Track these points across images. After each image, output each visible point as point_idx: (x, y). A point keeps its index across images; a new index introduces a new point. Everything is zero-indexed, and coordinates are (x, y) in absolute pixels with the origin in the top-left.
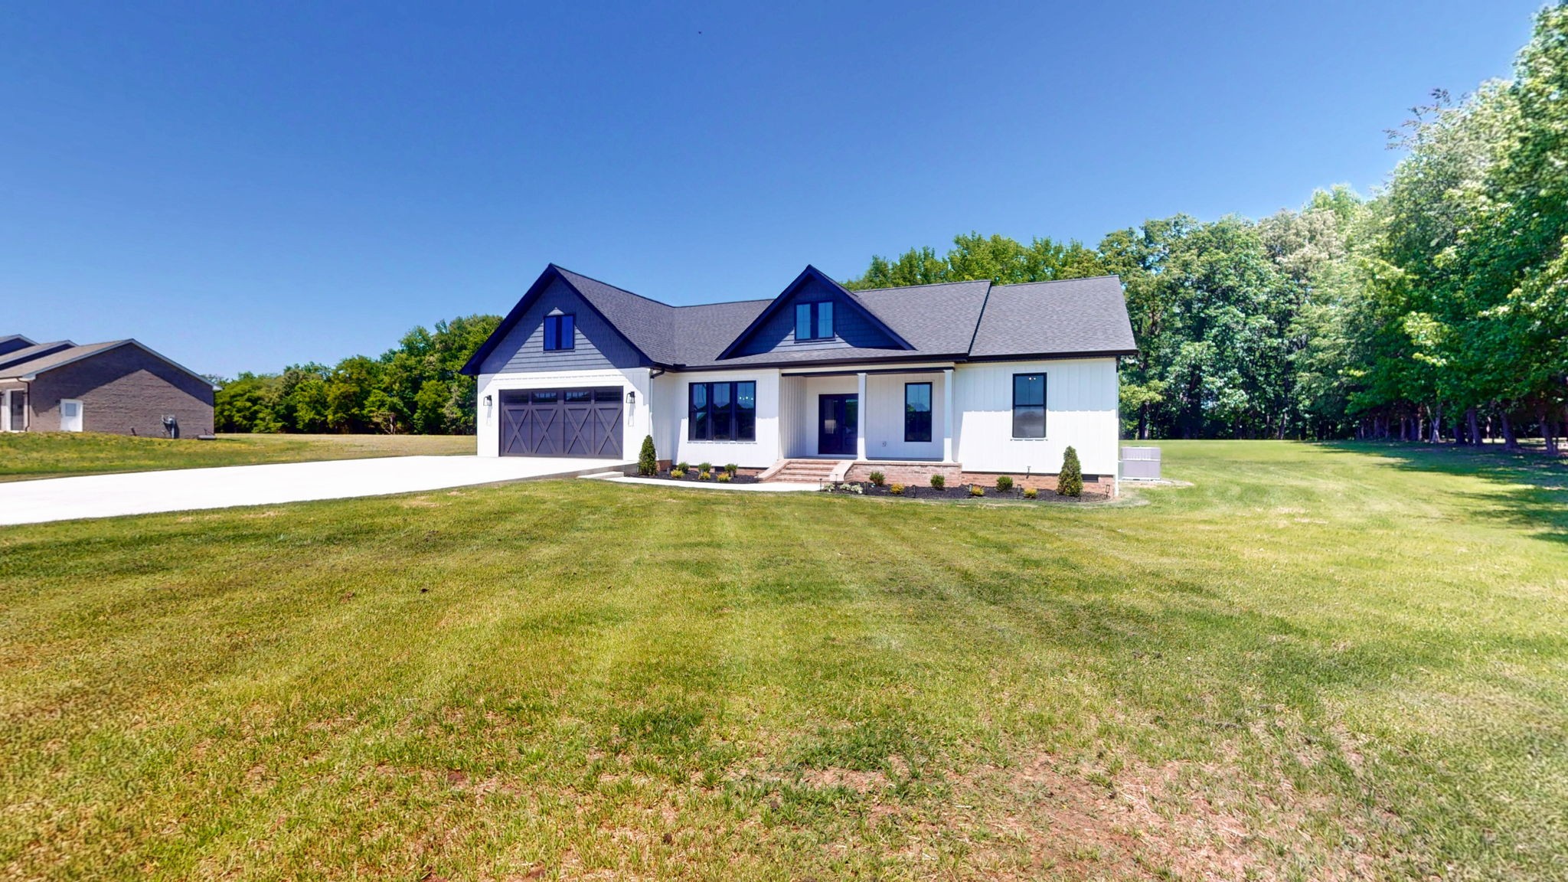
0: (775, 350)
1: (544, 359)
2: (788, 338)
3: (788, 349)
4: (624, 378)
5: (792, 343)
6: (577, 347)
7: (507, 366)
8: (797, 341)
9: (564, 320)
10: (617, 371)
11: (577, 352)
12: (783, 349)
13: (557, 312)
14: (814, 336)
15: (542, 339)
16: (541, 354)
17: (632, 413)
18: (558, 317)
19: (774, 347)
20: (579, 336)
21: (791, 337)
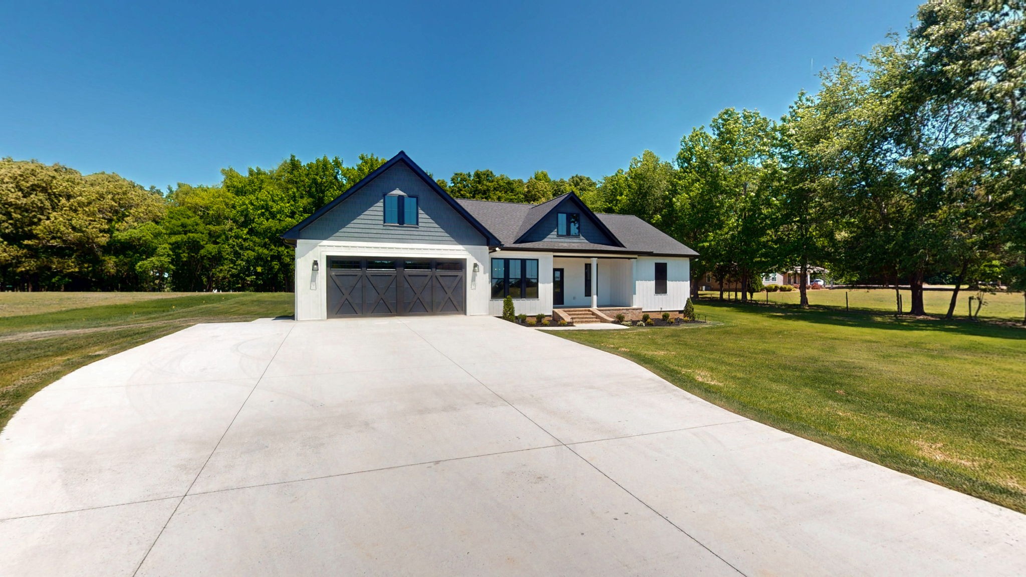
0: (546, 240)
1: (384, 232)
2: (552, 233)
3: (552, 240)
4: (466, 253)
5: (555, 236)
6: (420, 224)
7: (337, 234)
8: (558, 236)
9: (407, 201)
10: (460, 247)
11: (420, 229)
12: (550, 240)
13: (398, 192)
14: (568, 234)
15: (382, 214)
16: (381, 227)
17: (473, 280)
18: (401, 198)
19: (544, 238)
20: (422, 215)
21: (555, 233)
